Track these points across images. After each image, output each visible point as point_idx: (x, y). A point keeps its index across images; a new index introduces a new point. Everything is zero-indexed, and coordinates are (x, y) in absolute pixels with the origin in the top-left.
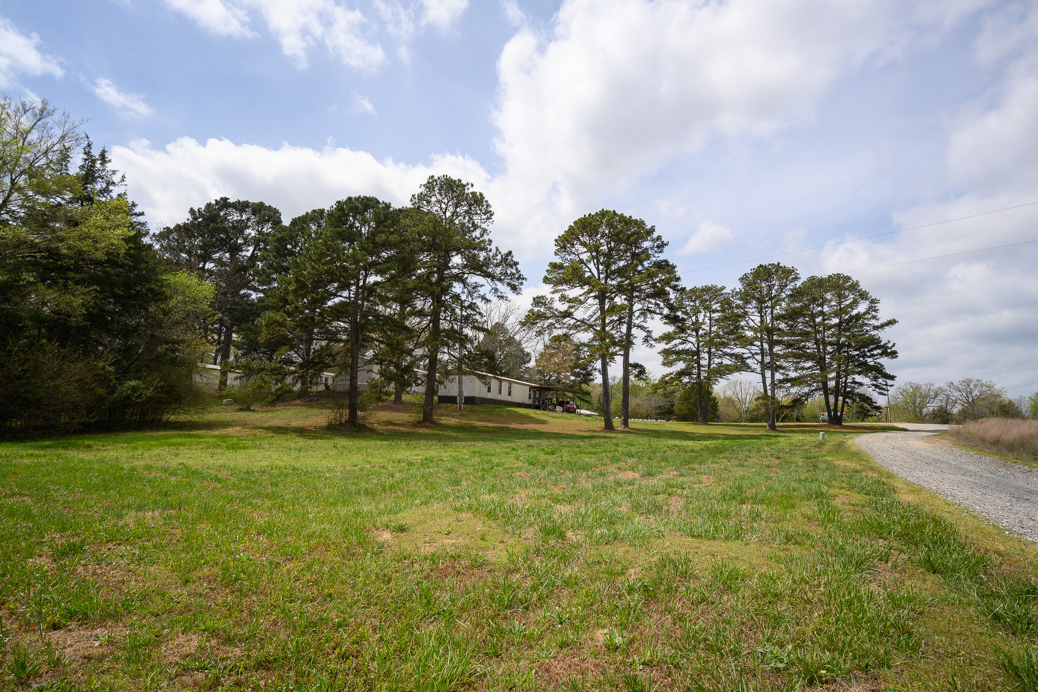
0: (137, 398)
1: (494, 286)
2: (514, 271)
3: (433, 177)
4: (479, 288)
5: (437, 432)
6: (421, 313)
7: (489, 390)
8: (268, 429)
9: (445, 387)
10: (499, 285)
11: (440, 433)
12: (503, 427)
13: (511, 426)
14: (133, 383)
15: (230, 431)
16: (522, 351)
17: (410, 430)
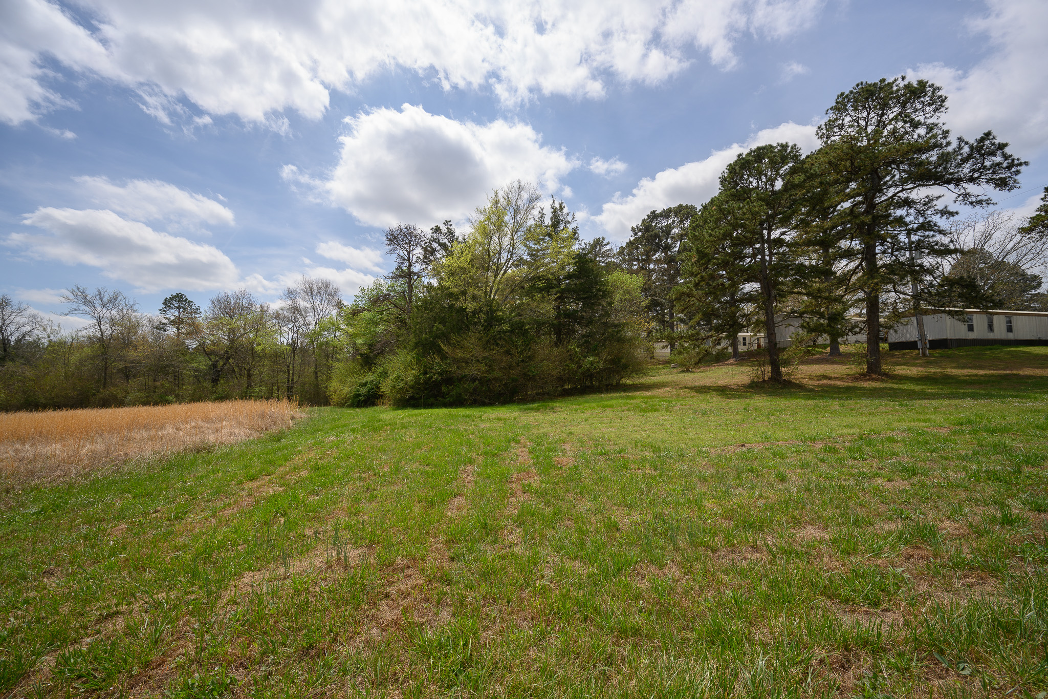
0: (594, 369)
1: (963, 191)
2: (998, 159)
3: (842, 94)
4: (934, 203)
5: (889, 385)
6: (849, 254)
7: (971, 328)
8: (691, 389)
9: (896, 332)
10: (971, 188)
11: (895, 386)
12: (1006, 375)
13: (1021, 372)
14: (591, 359)
15: (660, 392)
16: (1023, 275)
17: (850, 384)
